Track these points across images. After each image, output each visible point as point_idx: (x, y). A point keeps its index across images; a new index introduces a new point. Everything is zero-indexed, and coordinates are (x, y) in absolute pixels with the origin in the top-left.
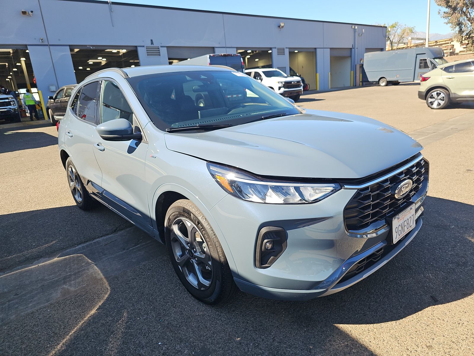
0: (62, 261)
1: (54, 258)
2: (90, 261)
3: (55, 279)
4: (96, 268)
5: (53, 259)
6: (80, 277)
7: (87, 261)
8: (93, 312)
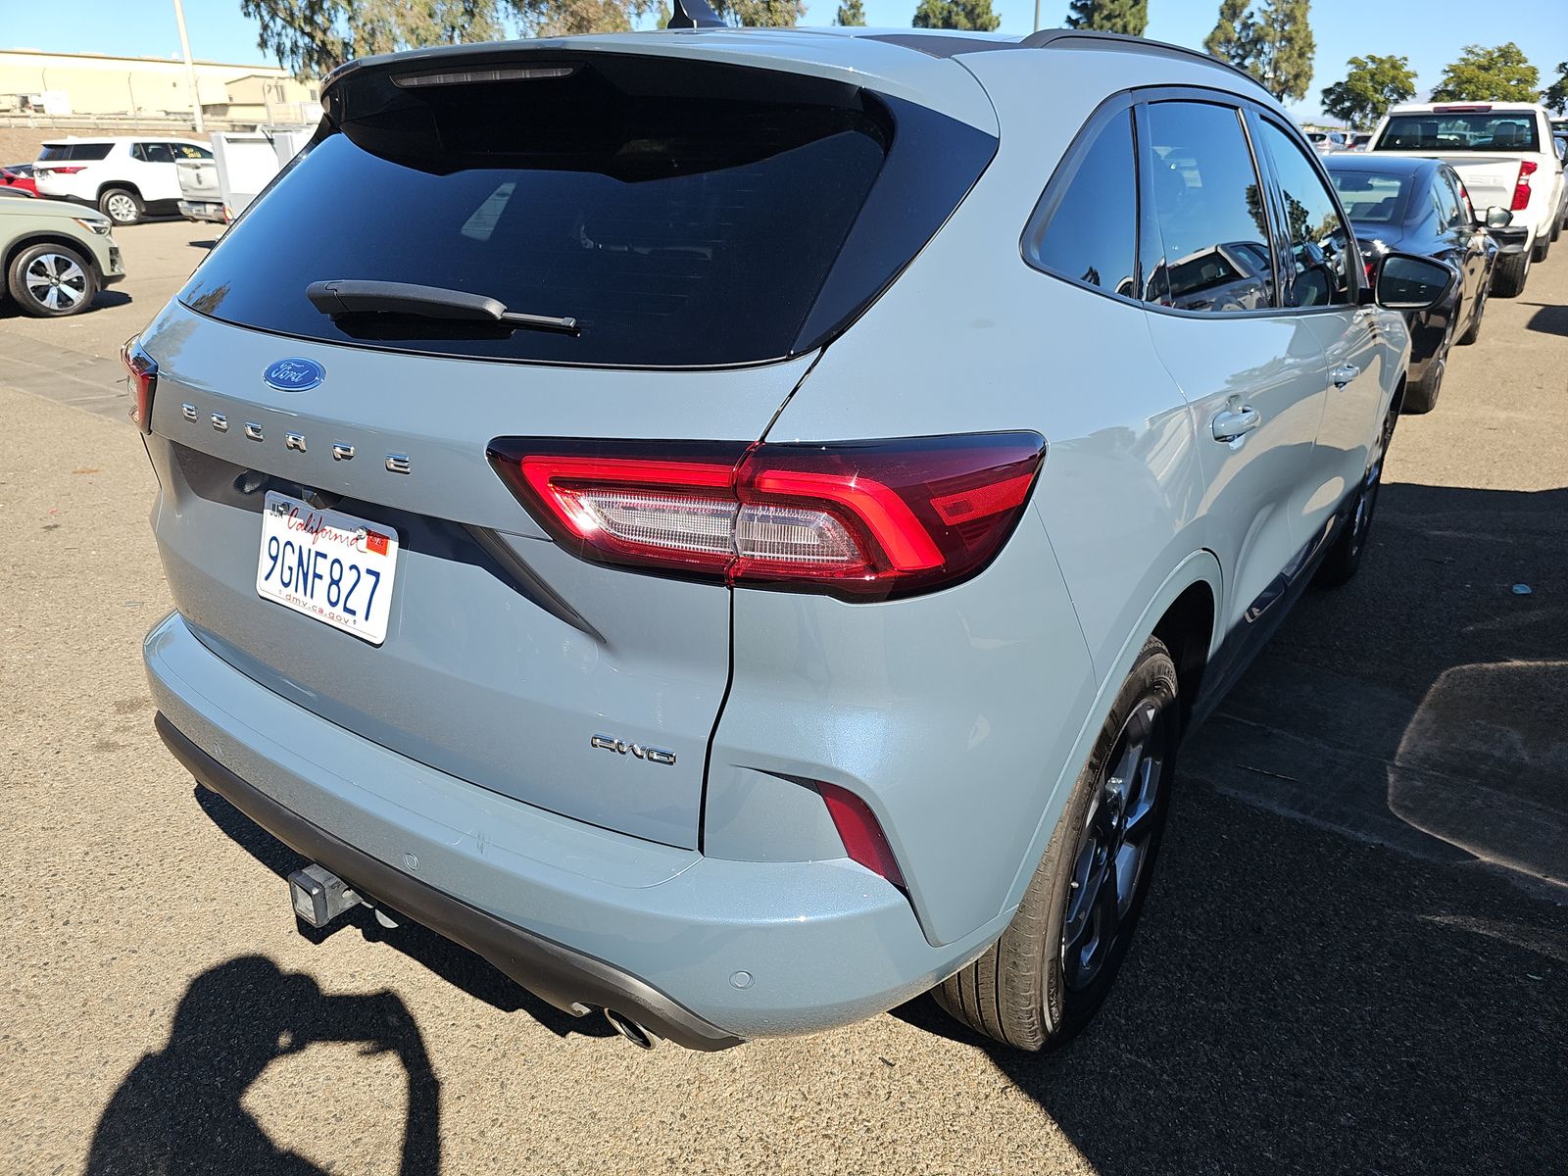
0: (1468, 840)
1: (1492, 866)
2: (1391, 778)
3: (1532, 804)
4: (1403, 743)
5: (1495, 865)
6: (1468, 752)
7: (1397, 783)
8: (1517, 663)
